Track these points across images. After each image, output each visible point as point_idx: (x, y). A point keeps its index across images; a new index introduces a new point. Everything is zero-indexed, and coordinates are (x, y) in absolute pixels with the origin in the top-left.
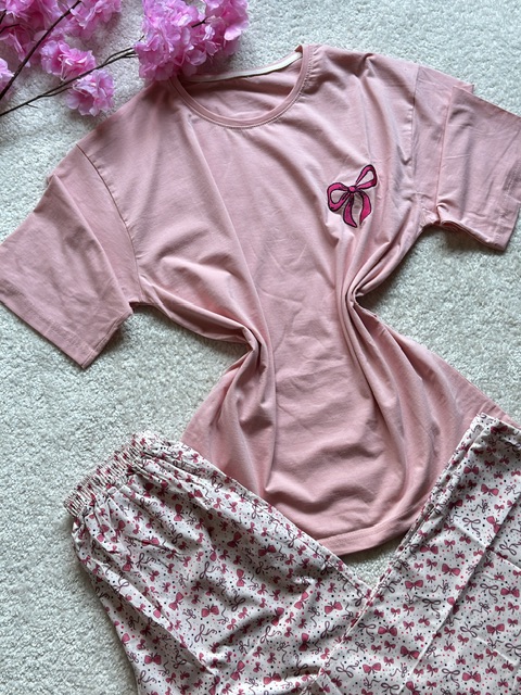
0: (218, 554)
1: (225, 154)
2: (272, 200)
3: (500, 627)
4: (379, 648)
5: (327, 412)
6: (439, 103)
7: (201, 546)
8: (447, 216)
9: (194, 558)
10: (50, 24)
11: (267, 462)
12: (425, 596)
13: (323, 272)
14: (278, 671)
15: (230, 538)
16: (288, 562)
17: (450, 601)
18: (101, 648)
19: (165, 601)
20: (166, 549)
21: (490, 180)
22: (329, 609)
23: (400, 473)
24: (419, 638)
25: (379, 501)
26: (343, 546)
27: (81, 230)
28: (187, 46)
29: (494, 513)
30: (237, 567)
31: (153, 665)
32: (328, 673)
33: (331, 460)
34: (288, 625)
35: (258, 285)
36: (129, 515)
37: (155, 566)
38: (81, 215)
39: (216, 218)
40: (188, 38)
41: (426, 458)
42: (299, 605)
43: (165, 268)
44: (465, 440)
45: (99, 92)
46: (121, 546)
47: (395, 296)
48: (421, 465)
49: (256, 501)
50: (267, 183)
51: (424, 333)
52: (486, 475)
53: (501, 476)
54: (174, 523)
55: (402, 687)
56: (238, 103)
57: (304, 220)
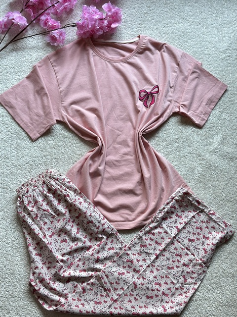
0: (71, 221)
1: (103, 71)
2: (118, 91)
3: (173, 268)
4: (125, 267)
5: (123, 175)
6: (188, 67)
7: (65, 216)
8: (182, 110)
9: (62, 220)
10: (46, 8)
11: (97, 190)
12: (146, 251)
13: (132, 122)
14: (86, 268)
15: (77, 215)
16: (97, 228)
17: (156, 254)
18: (19, 248)
19: (48, 233)
20: (52, 214)
21: (202, 100)
22: (109, 249)
23: (146, 203)
24: (141, 266)
25: (136, 212)
26: (119, 226)
27: (42, 88)
28: (97, 27)
29: (179, 225)
30: (77, 227)
31: (38, 257)
32: (104, 272)
33: (121, 194)
34: (93, 252)
35: (106, 122)
36: (40, 199)
37: (46, 220)
38: (43, 82)
39: (95, 94)
40: (97, 24)
41: (157, 199)
42: (98, 245)
43: (72, 109)
44: (173, 195)
45: (60, 37)
46: (35, 210)
47: (157, 137)
48: (154, 202)
49: (90, 203)
50: (117, 85)
51: (166, 152)
52: (178, 210)
53: (184, 212)
54: (56, 205)
55: (131, 283)
56: (112, 52)
57: (128, 101)
